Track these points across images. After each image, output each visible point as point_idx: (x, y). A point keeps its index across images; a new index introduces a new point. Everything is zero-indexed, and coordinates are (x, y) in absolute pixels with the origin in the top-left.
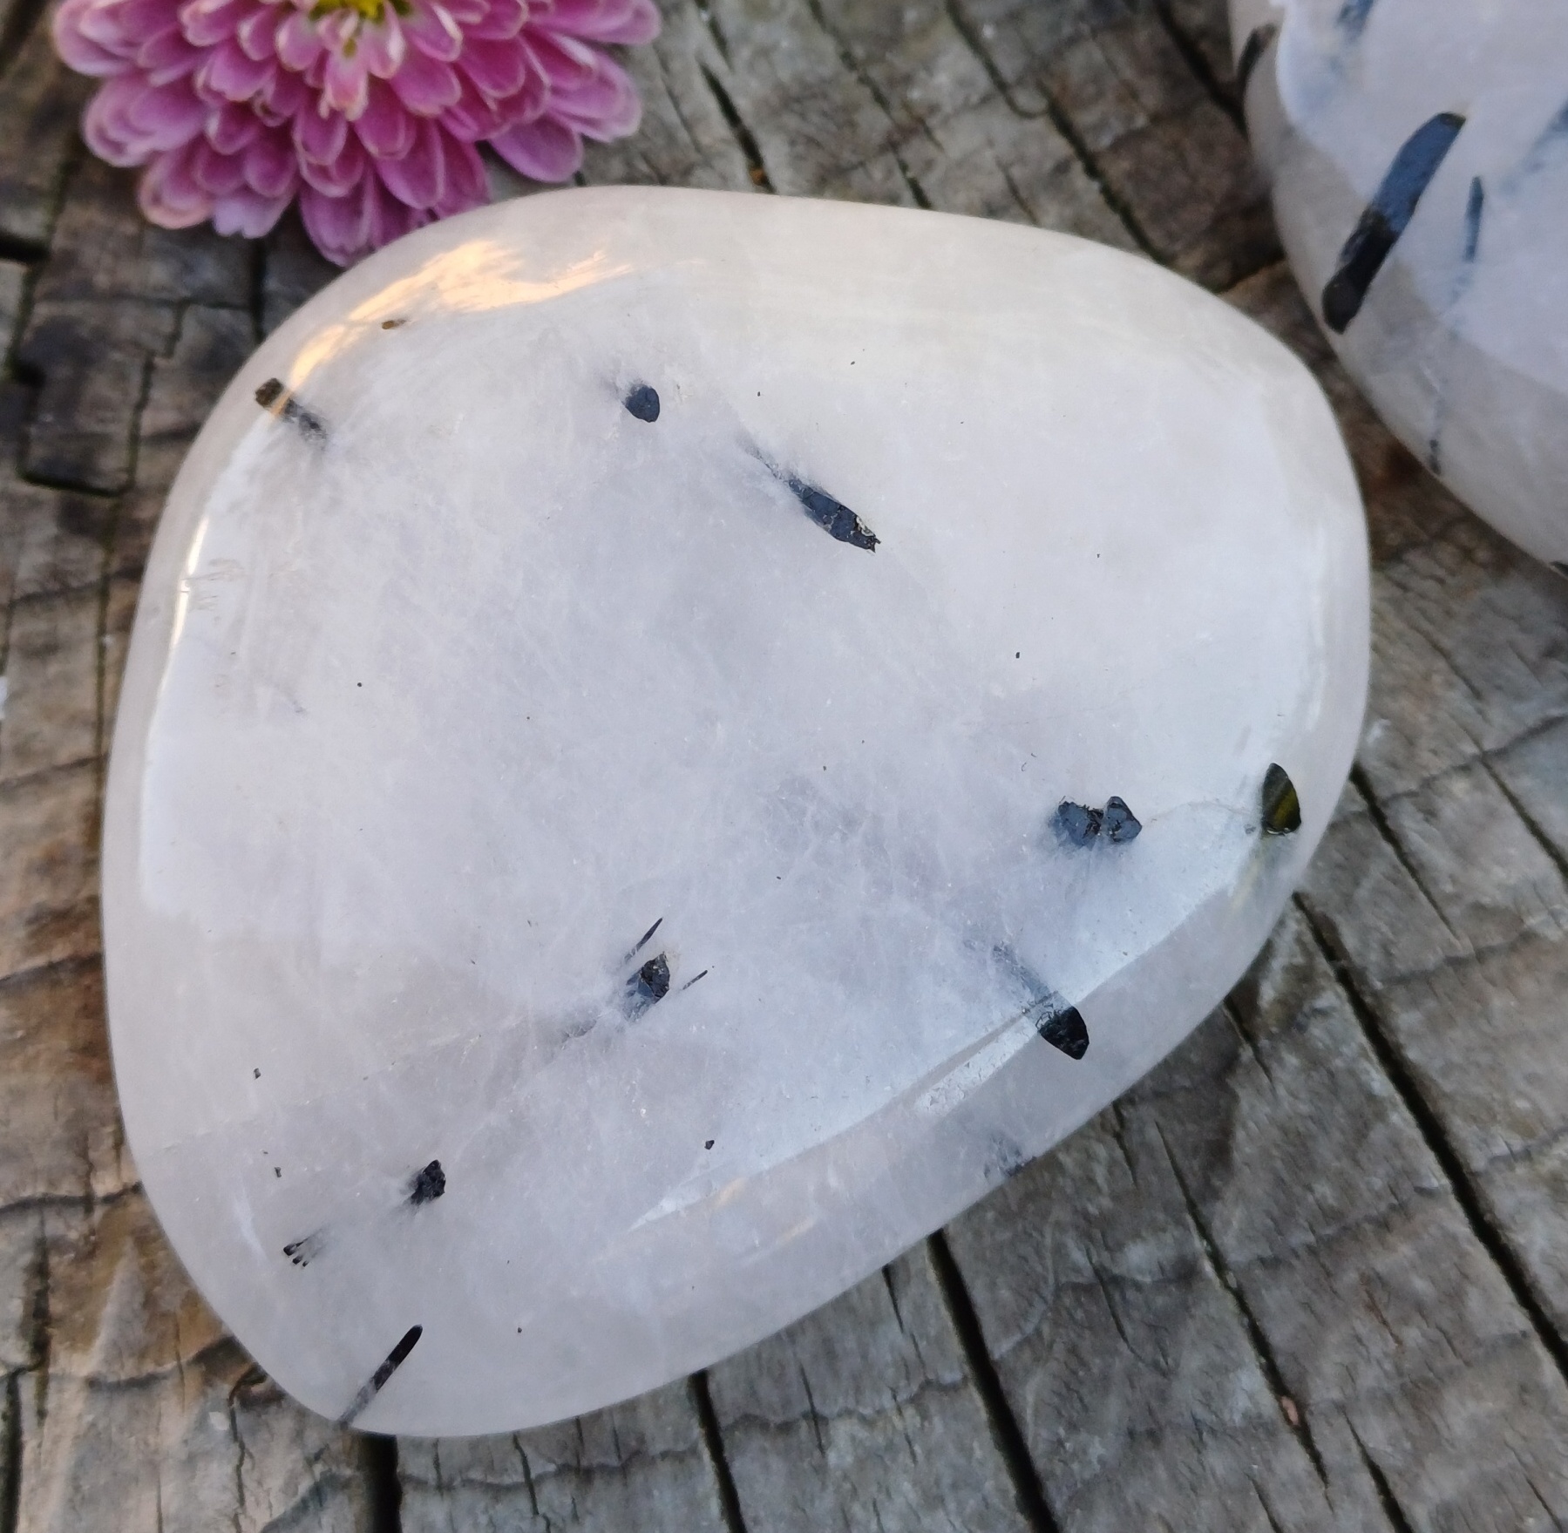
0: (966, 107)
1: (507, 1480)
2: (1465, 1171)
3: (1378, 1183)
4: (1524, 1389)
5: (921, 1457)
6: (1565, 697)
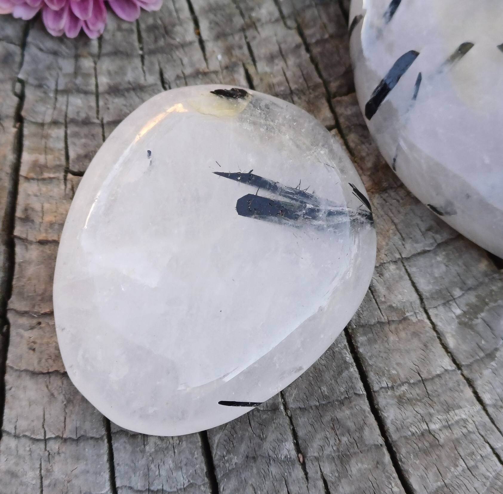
0: (270, 22)
1: (38, 437)
2: (372, 391)
3: (342, 390)
4: (378, 463)
5: (176, 454)
6: (432, 244)
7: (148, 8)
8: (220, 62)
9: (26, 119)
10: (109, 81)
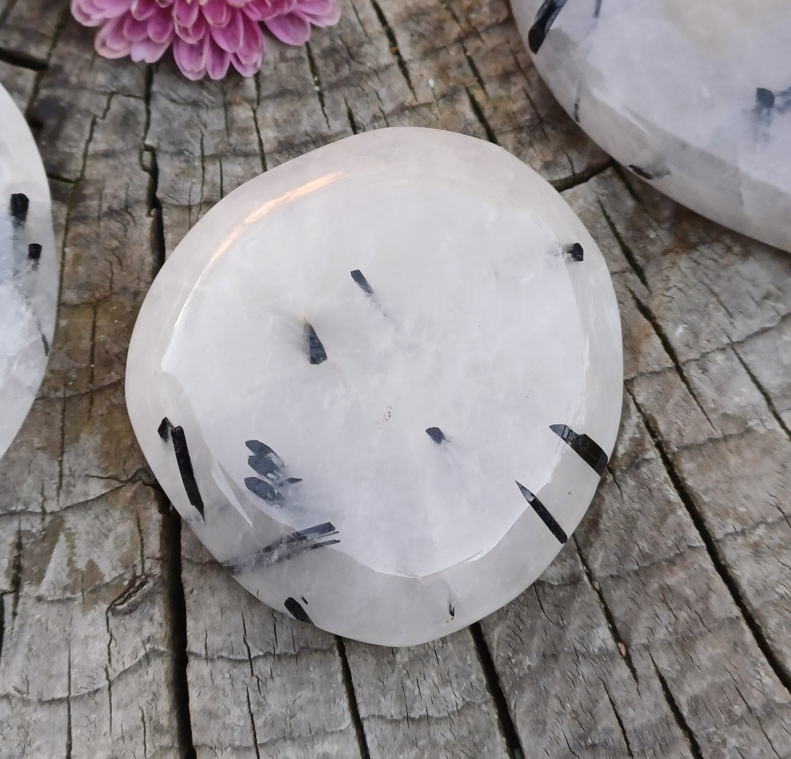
0: (497, 25)
1: (239, 657)
2: (713, 540)
3: (670, 543)
4: (736, 644)
5: (441, 662)
6: (773, 318)
7: (320, 24)
8: (433, 89)
9: (164, 202)
10: (276, 134)
